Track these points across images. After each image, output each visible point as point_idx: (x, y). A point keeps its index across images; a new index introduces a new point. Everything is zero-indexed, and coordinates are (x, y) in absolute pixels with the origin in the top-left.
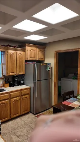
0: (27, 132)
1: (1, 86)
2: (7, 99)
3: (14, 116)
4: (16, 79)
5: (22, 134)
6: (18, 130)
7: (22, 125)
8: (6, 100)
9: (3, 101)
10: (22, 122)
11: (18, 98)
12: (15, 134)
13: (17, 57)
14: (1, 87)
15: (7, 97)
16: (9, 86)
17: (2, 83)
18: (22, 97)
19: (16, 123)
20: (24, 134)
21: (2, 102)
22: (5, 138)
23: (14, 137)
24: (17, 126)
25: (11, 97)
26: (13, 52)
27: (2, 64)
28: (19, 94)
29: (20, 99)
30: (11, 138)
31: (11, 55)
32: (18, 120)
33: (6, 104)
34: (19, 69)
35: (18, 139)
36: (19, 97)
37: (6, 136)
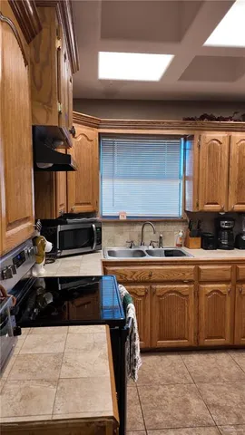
0: (240, 403)
1: (179, 242)
2: (190, 282)
3: (208, 342)
4: (224, 224)
5: (223, 402)
6: (213, 388)
7: (229, 377)
8: (186, 283)
9: (177, 286)
10: (234, 369)
11: (224, 285)
12: (199, 394)
13: (232, 154)
14: (177, 245)
15: (189, 276)
16: (202, 247)
17: (181, 234)
18: (239, 286)
19: (212, 366)
20: (231, 407)
21: (174, 286)
22: (169, 394)
23: (196, 402)
24: (211, 374)
25: (202, 277)
26: (220, 135)
27: (185, 178)
28: (228, 275)
29: (232, 292)
30: (186, 401)
31: (210, 147)
32: (223, 358)
33: (184, 296)
34: (237, 193)
35: (206, 413)
36: (229, 286)
37: (173, 389)
